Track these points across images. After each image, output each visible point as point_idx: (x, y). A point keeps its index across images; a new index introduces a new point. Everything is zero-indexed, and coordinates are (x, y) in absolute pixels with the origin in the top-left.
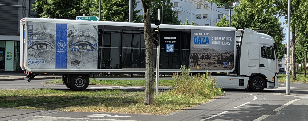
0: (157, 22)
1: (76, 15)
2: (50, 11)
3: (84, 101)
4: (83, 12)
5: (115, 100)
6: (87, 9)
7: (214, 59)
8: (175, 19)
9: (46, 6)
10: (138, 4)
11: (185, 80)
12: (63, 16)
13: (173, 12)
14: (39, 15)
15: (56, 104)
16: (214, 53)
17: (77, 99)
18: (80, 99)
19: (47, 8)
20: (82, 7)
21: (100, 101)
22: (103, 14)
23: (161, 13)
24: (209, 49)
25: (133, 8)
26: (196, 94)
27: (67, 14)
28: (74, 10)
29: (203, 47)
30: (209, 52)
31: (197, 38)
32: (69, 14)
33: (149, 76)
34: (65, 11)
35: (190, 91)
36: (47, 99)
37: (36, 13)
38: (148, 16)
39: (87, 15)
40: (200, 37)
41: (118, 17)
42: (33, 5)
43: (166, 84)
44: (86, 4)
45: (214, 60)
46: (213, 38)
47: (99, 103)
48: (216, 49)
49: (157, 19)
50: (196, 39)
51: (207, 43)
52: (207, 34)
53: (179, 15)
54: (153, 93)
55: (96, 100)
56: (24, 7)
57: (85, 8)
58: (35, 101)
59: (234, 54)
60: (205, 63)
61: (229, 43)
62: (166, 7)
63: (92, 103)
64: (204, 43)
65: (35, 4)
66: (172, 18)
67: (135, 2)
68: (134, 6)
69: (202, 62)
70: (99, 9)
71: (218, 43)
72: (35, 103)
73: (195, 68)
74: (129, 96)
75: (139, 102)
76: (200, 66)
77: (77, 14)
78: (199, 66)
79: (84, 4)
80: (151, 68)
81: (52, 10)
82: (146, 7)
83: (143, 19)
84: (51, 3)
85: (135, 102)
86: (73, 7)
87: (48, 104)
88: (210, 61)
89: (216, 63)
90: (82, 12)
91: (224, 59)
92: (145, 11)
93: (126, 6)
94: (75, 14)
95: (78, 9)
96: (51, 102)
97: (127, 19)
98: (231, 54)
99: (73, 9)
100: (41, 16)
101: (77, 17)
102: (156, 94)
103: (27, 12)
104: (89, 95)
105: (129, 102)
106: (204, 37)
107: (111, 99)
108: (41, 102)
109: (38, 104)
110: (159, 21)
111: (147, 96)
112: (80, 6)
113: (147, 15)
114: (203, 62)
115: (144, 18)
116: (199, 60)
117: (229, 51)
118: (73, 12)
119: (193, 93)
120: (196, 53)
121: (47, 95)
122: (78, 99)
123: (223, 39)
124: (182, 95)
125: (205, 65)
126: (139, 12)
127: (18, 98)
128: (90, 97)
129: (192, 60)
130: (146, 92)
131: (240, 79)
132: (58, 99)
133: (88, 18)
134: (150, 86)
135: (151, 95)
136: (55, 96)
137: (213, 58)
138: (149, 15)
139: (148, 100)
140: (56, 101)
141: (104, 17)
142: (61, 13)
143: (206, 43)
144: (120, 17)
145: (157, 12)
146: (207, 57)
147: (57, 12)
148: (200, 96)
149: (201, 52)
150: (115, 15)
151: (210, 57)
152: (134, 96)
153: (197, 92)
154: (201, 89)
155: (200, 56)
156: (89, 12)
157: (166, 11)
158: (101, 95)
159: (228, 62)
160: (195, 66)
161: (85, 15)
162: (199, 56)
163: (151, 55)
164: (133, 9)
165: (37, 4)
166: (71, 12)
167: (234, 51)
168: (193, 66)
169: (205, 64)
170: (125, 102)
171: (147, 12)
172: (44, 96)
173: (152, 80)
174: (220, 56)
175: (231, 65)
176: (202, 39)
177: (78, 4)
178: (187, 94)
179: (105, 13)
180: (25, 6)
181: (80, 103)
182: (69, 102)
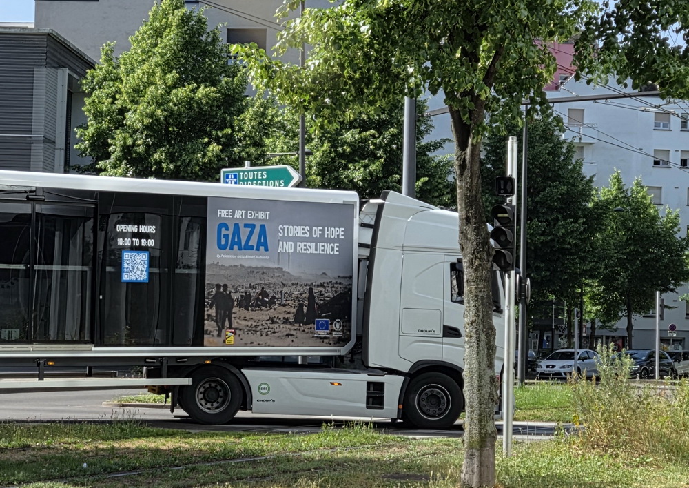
0: (505, 185)
1: (221, 163)
2: (136, 152)
3: (249, 470)
4: (244, 154)
5: (355, 469)
6: (256, 141)
7: (284, 305)
8: (572, 170)
9: (119, 136)
10: (434, 121)
11: (614, 400)
12: (175, 167)
13: (565, 146)
14: (98, 166)
15: (154, 476)
16: (284, 285)
17: (223, 462)
18: (233, 463)
19: (125, 143)
20: (241, 135)
21: (304, 471)
22: (311, 158)
23: (520, 151)
24: (268, 268)
25: (417, 134)
26: (655, 453)
27: (190, 161)
28: (214, 148)
29: (246, 264)
30: (268, 279)
31: (227, 229)
32: (198, 160)
33: (475, 384)
34: (184, 150)
35: (631, 440)
36: (125, 460)
37: (88, 161)
38: (471, 163)
39: (257, 165)
40: (237, 226)
41: (366, 167)
42: (79, 132)
43: (539, 413)
44: (254, 123)
45: (284, 309)
46: (283, 230)
47: (301, 477)
48: (293, 270)
49: (505, 172)
50: (224, 232)
51: (262, 248)
52: (262, 215)
53: (588, 156)
54: (493, 446)
55: (287, 467)
56: (49, 141)
57: (251, 138)
58: (85, 464)
59: (350, 290)
60: (254, 324)
61: (336, 249)
62: (536, 127)
63: (275, 477)
64: (252, 248)
65: (86, 128)
66: (561, 168)
67: (425, 114)
68: (422, 128)
69: (245, 319)
70: (298, 140)
71: (298, 248)
72: (83, 473)
73: (221, 340)
74: (406, 457)
75: (443, 477)
76: (238, 332)
77: (223, 159)
78: (235, 333)
79: (248, 126)
80: (484, 352)
81: (141, 149)
82: (463, 132)
83: (453, 175)
84: (139, 126)
85: (427, 478)
86: (210, 136)
87: (126, 477)
88: (271, 313)
89: (291, 323)
90: (240, 153)
91: (320, 306)
92: (462, 145)
93: (393, 130)
94: (218, 160)
95: (228, 143)
96: (135, 468)
97: (398, 176)
98: (340, 289)
99: (209, 143)
100: (105, 170)
101: (223, 170)
102: (504, 451)
103: (60, 156)
104: (265, 448)
105: (404, 477)
106: (253, 227)
107: (341, 463)
108: (105, 470)
109: (93, 474)
110: (511, 179)
111: (471, 456)
112: (233, 131)
113: (468, 161)
114: (247, 318)
115: (457, 169)
116: (234, 310)
117: (336, 275)
118: (209, 154)
119: (645, 448)
120: (225, 286)
121: (123, 446)
122: (226, 462)
123: (317, 231)
124: (601, 456)
125: (253, 330)
126: (440, 150)
127: (30, 452)
128: (267, 456)
129: (210, 312)
130: (466, 441)
131: (369, 384)
132: (160, 460)
133: (262, 175)
134: (480, 421)
135: (485, 453)
136: (149, 449)
137: (280, 305)
138: (477, 159)
139: (476, 470)
140: (153, 467)
141: (314, 170)
142: (171, 157)
143: (258, 249)
144: (372, 167)
145: (505, 146)
146: (259, 300)
147: (156, 156)
148: (670, 460)
149: (240, 282)
150: (354, 161)
151: (273, 301)
152: (424, 455)
153: (660, 446)
154: (674, 435)
155: (238, 295)
156: (263, 152)
157: (538, 142)
158: (306, 450)
159: (333, 319)
160: (219, 335)
161: (252, 165)
162: (234, 296)
163: (482, 304)
164: (418, 139)
165: (91, 130)
166: (204, 156)
167: (351, 277)
168: (216, 333)
169: (256, 326)
170: (393, 477)
171: (468, 150)
172: (113, 448)
173: (487, 397)
174: (306, 295)
175: (343, 331)
176: (244, 233)
177: (226, 127)
178: (620, 452)
179: (319, 154)
180: (50, 137)
181: (235, 477)
182: (198, 472)
